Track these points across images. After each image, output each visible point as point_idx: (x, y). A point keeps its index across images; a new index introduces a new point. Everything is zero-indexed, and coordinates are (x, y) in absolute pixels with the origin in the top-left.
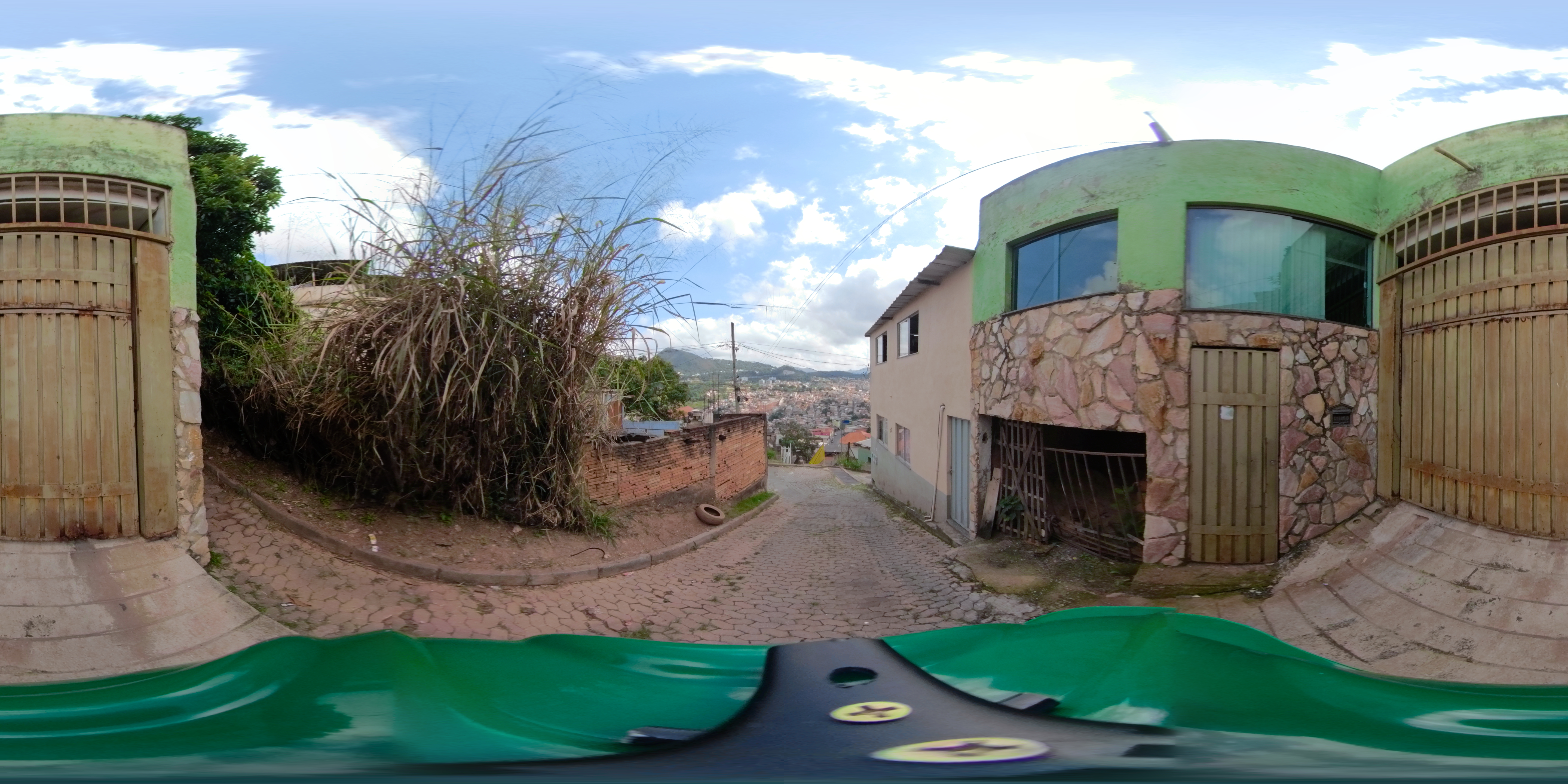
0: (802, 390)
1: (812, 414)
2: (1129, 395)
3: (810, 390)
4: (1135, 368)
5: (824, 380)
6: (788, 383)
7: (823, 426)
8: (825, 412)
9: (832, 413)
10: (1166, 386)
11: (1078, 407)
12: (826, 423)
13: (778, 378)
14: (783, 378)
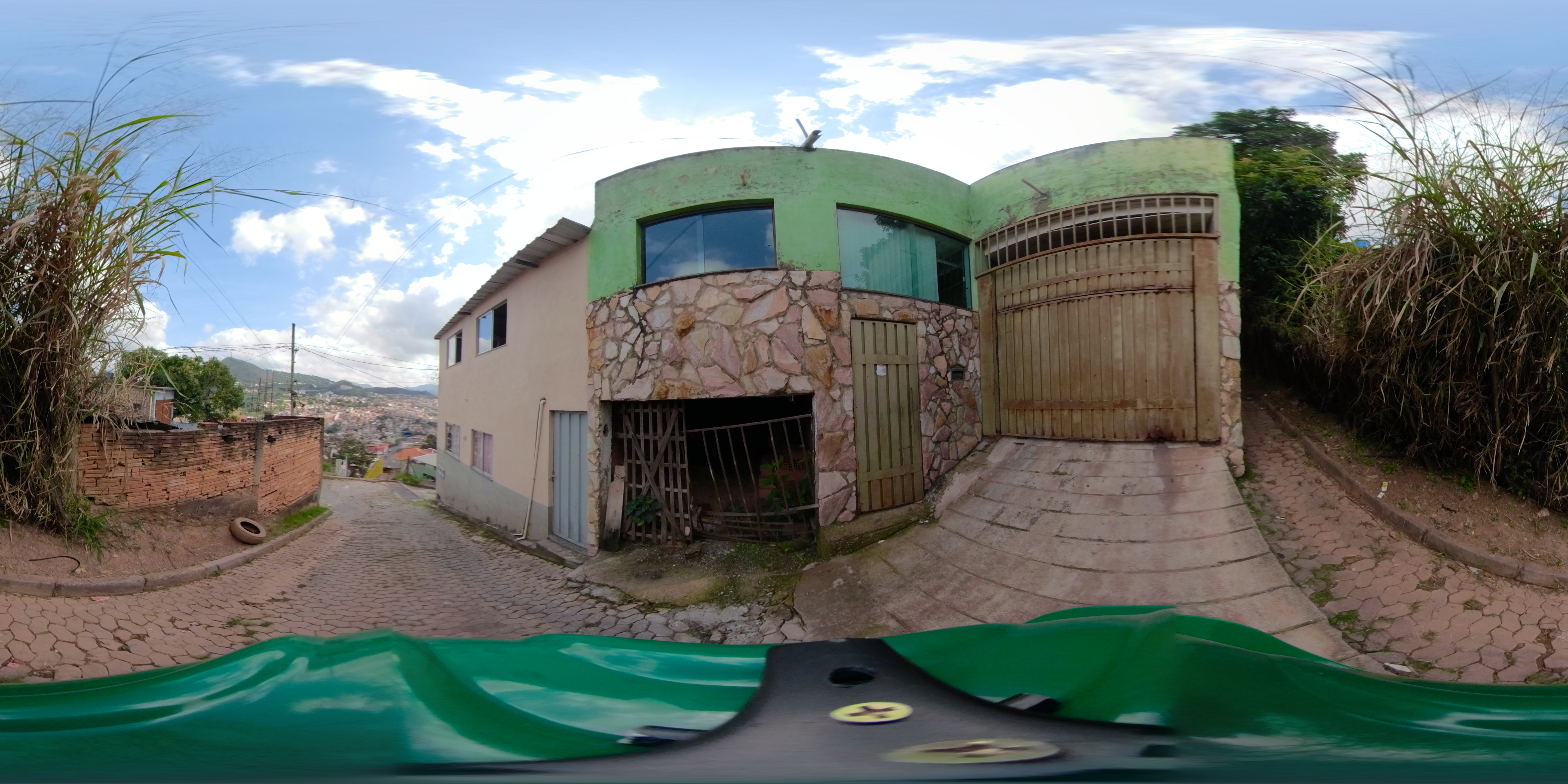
0: (358, 406)
1: (367, 430)
2: (796, 358)
3: (366, 405)
4: (802, 335)
5: (381, 396)
6: (346, 399)
7: (377, 442)
8: (380, 428)
9: (387, 430)
10: (832, 349)
11: (740, 375)
12: (381, 439)
13: (335, 393)
14: (340, 393)
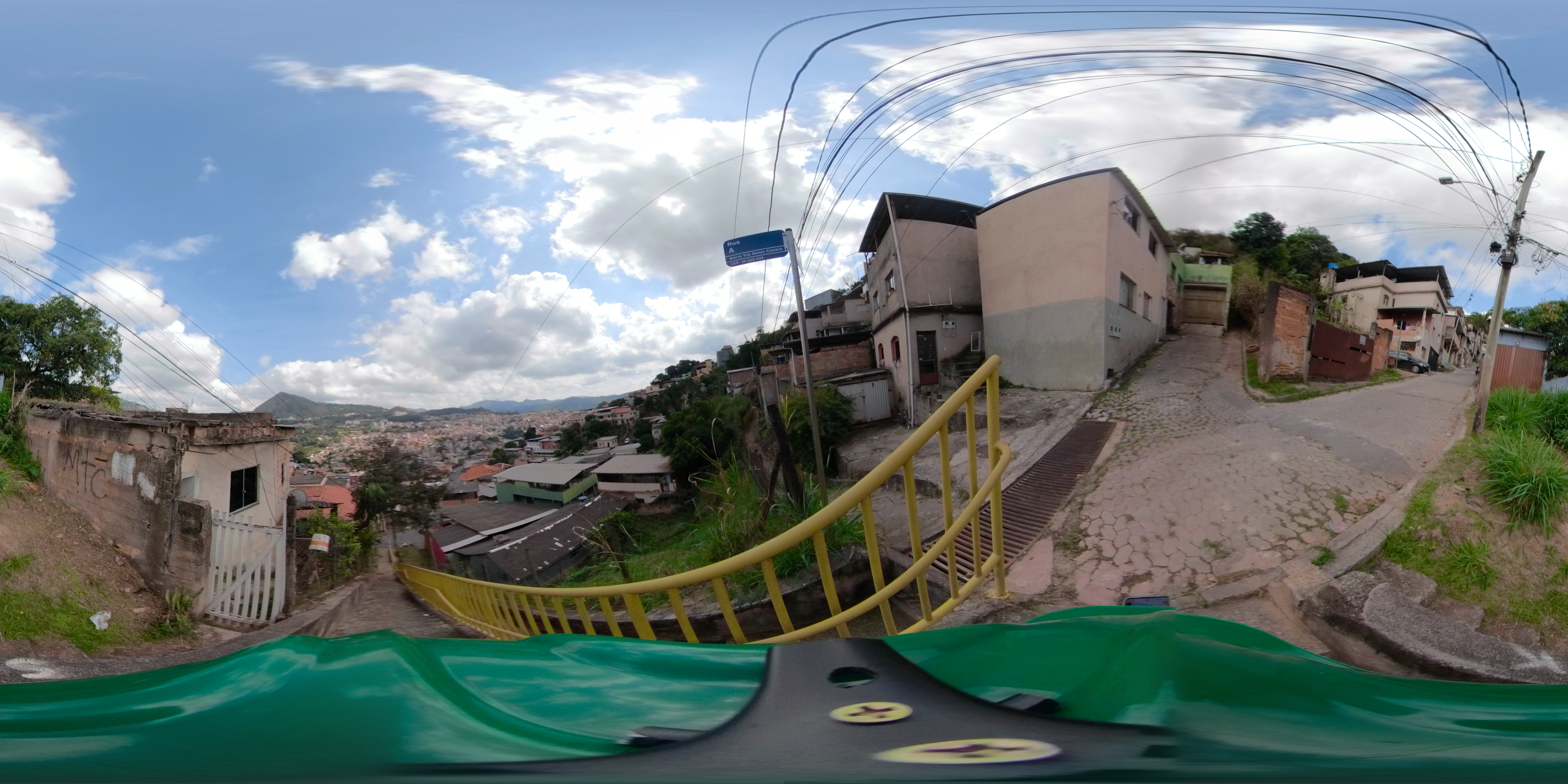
0: (415, 430)
6: (401, 425)
8: (440, 450)
9: (447, 451)
14: (395, 419)
